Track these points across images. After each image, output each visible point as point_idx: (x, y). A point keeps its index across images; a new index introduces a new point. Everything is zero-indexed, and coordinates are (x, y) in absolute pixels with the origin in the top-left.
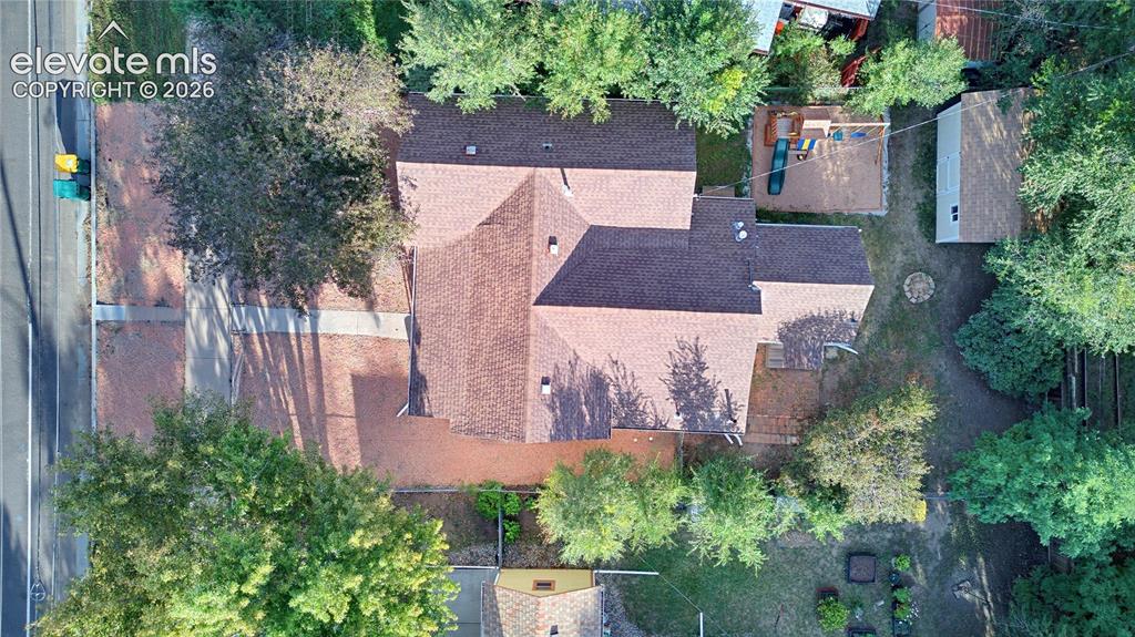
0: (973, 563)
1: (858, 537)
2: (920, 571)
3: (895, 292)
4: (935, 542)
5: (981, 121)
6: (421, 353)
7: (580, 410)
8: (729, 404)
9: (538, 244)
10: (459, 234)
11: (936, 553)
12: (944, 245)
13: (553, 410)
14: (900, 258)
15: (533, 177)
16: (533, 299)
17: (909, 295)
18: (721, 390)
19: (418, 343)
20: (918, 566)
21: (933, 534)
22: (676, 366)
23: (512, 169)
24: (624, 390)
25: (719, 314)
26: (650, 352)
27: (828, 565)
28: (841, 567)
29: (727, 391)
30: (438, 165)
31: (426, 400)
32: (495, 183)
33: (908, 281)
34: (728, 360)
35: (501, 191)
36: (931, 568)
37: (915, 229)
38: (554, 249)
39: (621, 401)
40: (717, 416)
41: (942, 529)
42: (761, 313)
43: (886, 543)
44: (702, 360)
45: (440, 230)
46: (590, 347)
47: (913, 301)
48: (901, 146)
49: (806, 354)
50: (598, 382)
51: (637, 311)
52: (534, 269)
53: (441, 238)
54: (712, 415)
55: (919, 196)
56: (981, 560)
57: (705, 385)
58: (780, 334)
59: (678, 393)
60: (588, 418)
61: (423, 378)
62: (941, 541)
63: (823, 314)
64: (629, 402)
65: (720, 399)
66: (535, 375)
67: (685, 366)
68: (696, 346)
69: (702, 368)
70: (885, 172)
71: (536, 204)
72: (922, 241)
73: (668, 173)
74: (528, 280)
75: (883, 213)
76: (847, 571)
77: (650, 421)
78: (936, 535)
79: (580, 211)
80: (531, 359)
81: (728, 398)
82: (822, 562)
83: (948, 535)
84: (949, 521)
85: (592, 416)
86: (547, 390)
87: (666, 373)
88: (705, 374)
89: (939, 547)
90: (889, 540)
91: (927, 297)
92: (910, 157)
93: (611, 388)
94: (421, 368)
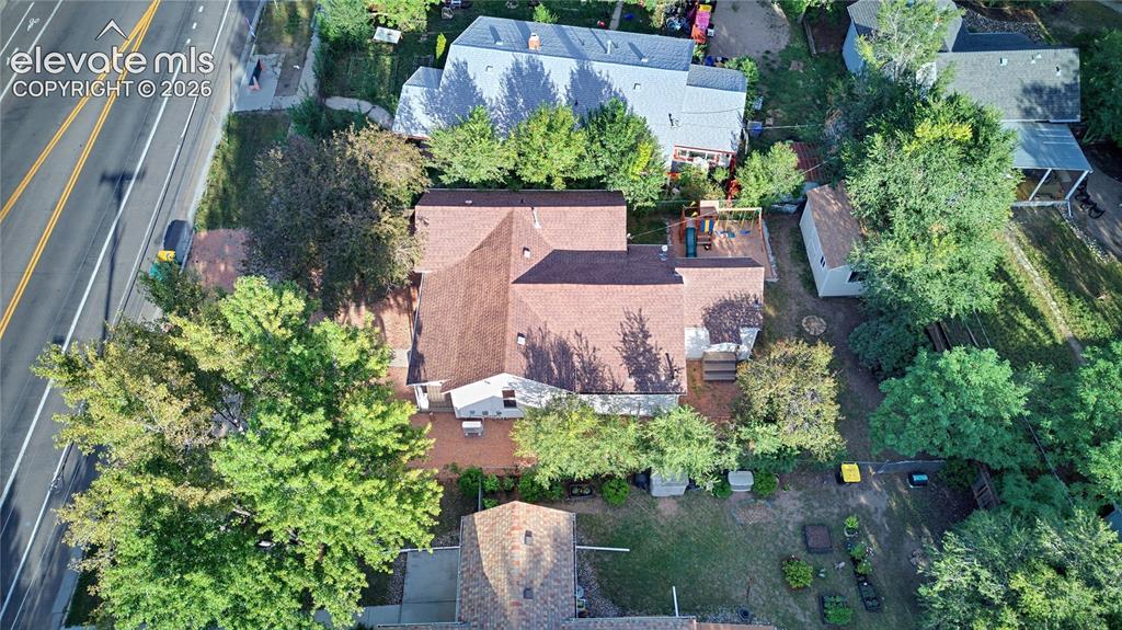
0: (920, 535)
1: (809, 513)
2: (873, 541)
3: (797, 330)
4: (879, 515)
5: (823, 202)
6: (420, 339)
7: (550, 366)
8: (671, 367)
9: (515, 250)
10: (457, 259)
11: (884, 526)
12: (826, 299)
13: (528, 358)
14: (794, 307)
15: (512, 213)
16: (512, 281)
17: (808, 330)
18: (662, 354)
19: (420, 334)
20: (870, 536)
21: (876, 509)
22: (625, 335)
23: (498, 208)
24: (586, 359)
25: (652, 286)
26: (603, 322)
27: (787, 538)
28: (799, 540)
29: (667, 354)
30: (445, 208)
31: (422, 372)
32: (483, 220)
33: (804, 321)
34: (665, 326)
35: (489, 225)
36: (882, 539)
37: (802, 289)
38: (527, 254)
39: (583, 368)
40: (663, 378)
41: (883, 505)
42: (682, 283)
43: (835, 517)
44: (646, 329)
45: (442, 257)
46: (556, 319)
47: (812, 333)
48: (778, 242)
49: (727, 331)
50: (564, 351)
51: (590, 286)
52: (512, 263)
53: (443, 264)
54: (658, 377)
55: (799, 270)
56: (926, 531)
57: (650, 351)
58: (705, 321)
59: (629, 359)
60: (556, 372)
61: (421, 357)
62: (885, 514)
63: (733, 298)
64: (591, 370)
65: (664, 362)
66: (513, 329)
67: (633, 333)
68: (640, 315)
69: (646, 336)
70: (770, 256)
71: (514, 226)
72: (809, 297)
73: (607, 208)
74: (508, 271)
75: (775, 280)
76: (806, 542)
77: (608, 385)
78: (879, 510)
79: (546, 239)
80: (510, 318)
81: (670, 364)
82: (781, 535)
83: (890, 509)
84: (887, 497)
85: (560, 372)
86: (522, 341)
87: (617, 340)
88: (649, 341)
89: (884, 520)
90: (838, 515)
91: (822, 331)
92: (787, 248)
93: (575, 357)
94: (420, 349)
